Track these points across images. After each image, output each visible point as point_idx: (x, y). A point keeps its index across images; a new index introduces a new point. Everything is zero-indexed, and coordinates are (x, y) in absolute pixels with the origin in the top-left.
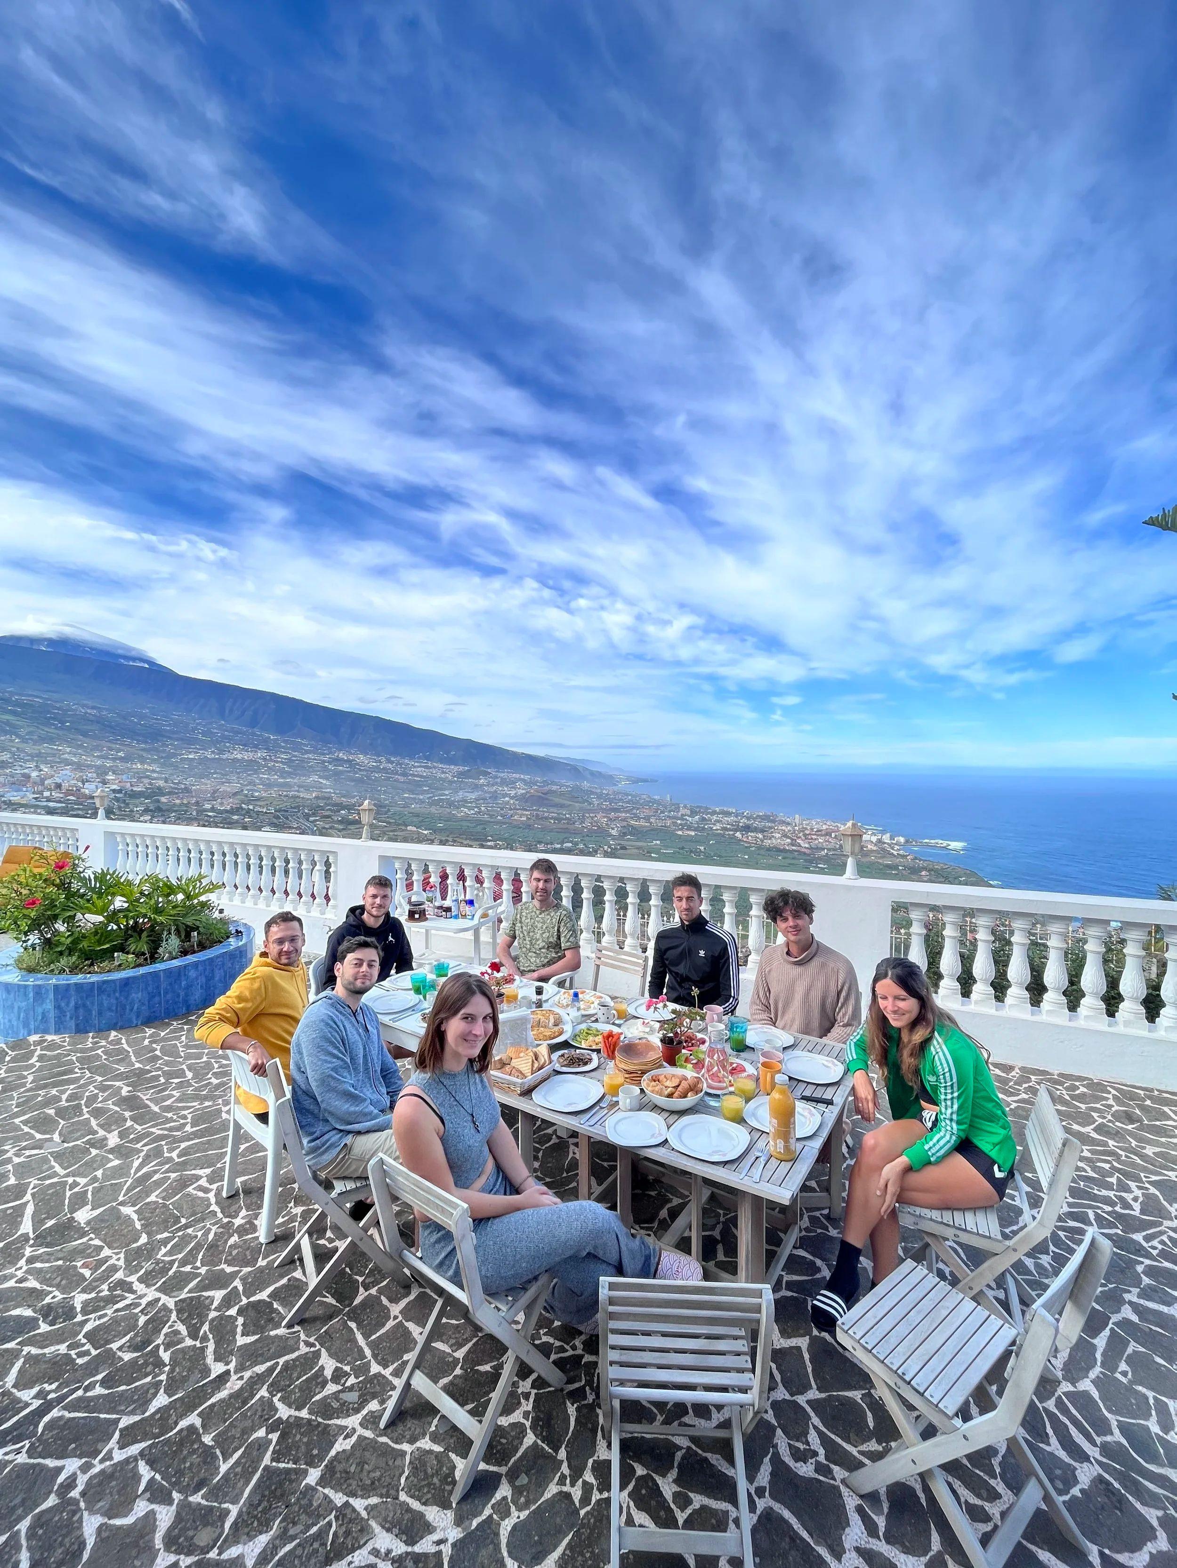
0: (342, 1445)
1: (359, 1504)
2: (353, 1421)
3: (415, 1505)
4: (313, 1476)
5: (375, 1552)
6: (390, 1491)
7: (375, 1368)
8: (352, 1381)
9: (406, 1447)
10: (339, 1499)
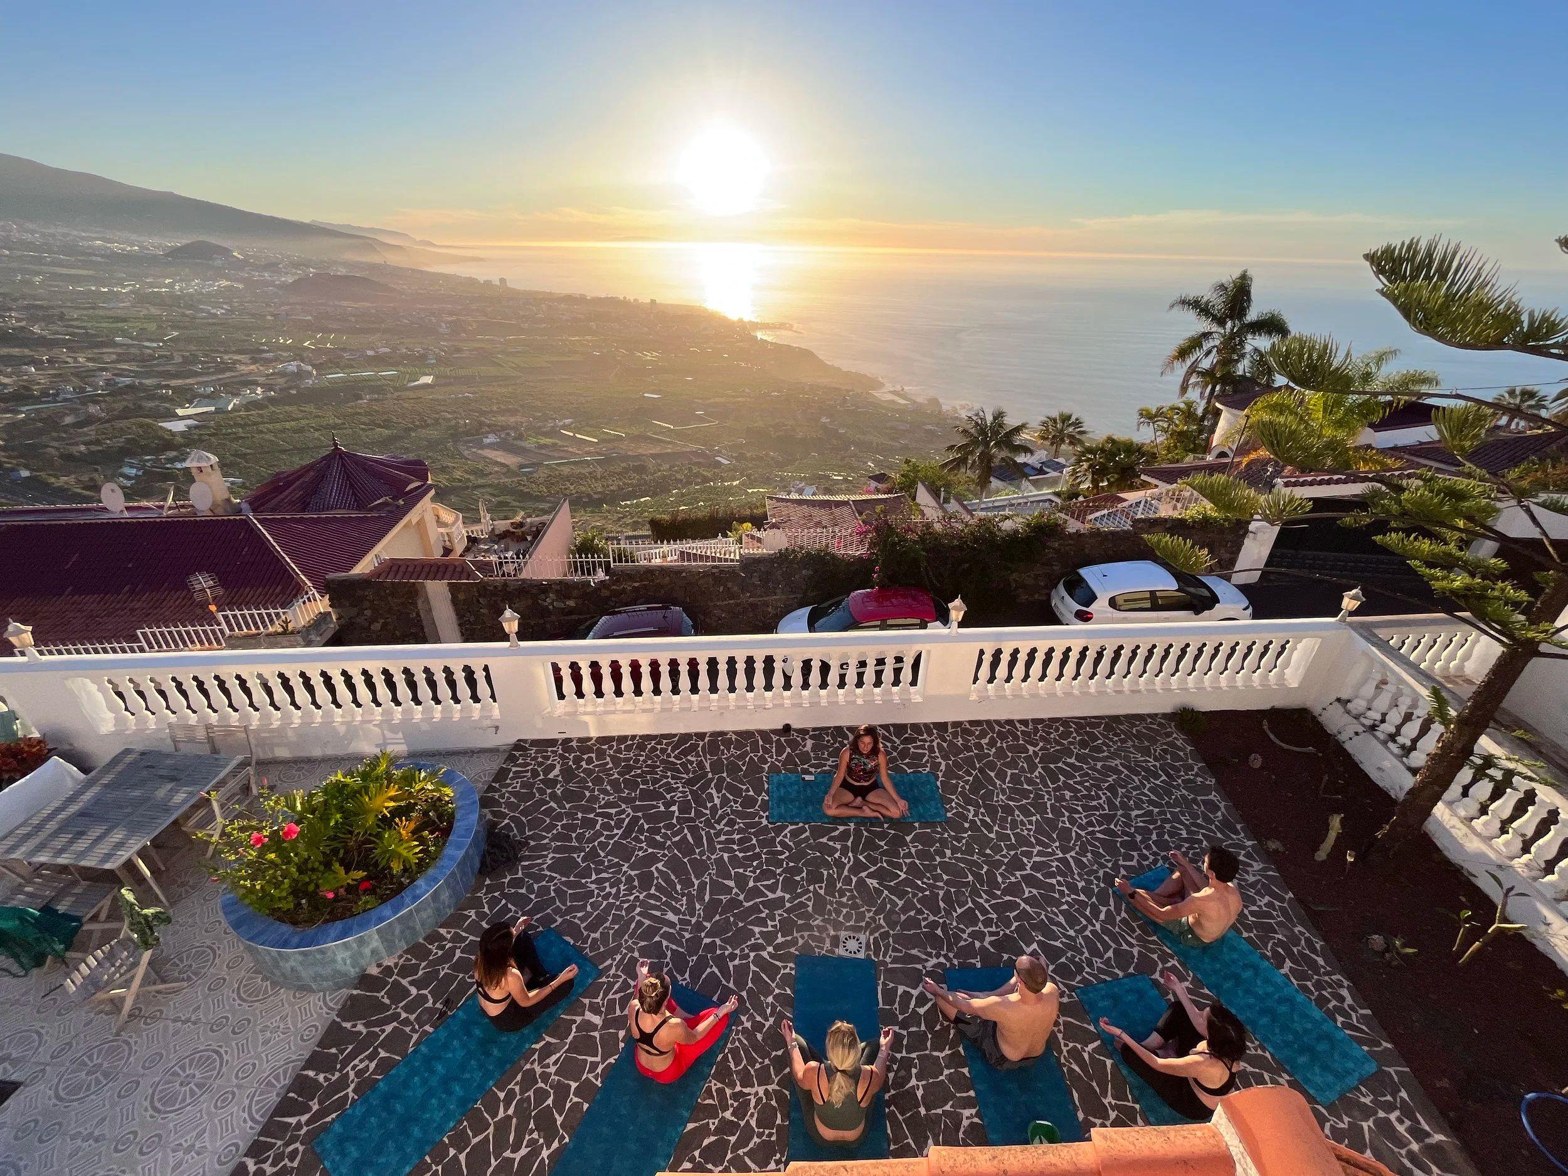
0: (920, 1093)
1: (947, 1108)
2: (913, 1082)
3: (965, 1095)
4: (923, 1111)
5: (967, 1118)
6: (953, 1096)
7: (898, 1056)
8: (895, 1067)
9: (941, 1078)
10: (939, 1111)
